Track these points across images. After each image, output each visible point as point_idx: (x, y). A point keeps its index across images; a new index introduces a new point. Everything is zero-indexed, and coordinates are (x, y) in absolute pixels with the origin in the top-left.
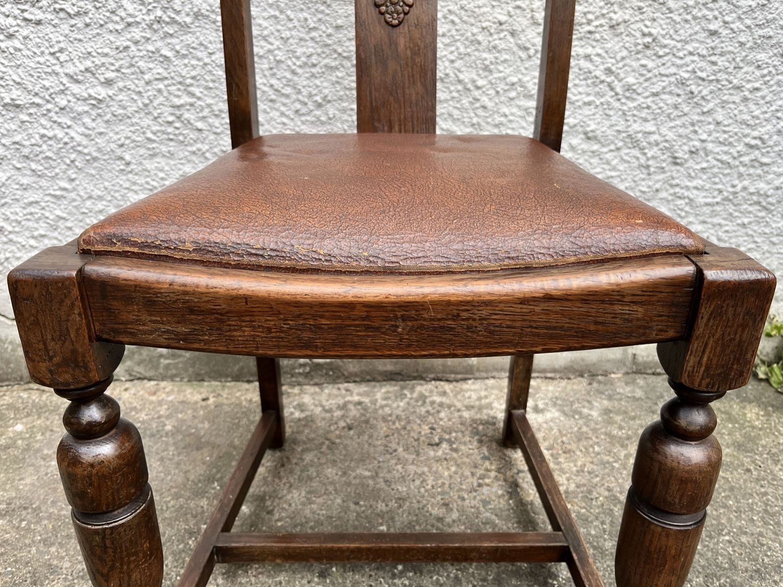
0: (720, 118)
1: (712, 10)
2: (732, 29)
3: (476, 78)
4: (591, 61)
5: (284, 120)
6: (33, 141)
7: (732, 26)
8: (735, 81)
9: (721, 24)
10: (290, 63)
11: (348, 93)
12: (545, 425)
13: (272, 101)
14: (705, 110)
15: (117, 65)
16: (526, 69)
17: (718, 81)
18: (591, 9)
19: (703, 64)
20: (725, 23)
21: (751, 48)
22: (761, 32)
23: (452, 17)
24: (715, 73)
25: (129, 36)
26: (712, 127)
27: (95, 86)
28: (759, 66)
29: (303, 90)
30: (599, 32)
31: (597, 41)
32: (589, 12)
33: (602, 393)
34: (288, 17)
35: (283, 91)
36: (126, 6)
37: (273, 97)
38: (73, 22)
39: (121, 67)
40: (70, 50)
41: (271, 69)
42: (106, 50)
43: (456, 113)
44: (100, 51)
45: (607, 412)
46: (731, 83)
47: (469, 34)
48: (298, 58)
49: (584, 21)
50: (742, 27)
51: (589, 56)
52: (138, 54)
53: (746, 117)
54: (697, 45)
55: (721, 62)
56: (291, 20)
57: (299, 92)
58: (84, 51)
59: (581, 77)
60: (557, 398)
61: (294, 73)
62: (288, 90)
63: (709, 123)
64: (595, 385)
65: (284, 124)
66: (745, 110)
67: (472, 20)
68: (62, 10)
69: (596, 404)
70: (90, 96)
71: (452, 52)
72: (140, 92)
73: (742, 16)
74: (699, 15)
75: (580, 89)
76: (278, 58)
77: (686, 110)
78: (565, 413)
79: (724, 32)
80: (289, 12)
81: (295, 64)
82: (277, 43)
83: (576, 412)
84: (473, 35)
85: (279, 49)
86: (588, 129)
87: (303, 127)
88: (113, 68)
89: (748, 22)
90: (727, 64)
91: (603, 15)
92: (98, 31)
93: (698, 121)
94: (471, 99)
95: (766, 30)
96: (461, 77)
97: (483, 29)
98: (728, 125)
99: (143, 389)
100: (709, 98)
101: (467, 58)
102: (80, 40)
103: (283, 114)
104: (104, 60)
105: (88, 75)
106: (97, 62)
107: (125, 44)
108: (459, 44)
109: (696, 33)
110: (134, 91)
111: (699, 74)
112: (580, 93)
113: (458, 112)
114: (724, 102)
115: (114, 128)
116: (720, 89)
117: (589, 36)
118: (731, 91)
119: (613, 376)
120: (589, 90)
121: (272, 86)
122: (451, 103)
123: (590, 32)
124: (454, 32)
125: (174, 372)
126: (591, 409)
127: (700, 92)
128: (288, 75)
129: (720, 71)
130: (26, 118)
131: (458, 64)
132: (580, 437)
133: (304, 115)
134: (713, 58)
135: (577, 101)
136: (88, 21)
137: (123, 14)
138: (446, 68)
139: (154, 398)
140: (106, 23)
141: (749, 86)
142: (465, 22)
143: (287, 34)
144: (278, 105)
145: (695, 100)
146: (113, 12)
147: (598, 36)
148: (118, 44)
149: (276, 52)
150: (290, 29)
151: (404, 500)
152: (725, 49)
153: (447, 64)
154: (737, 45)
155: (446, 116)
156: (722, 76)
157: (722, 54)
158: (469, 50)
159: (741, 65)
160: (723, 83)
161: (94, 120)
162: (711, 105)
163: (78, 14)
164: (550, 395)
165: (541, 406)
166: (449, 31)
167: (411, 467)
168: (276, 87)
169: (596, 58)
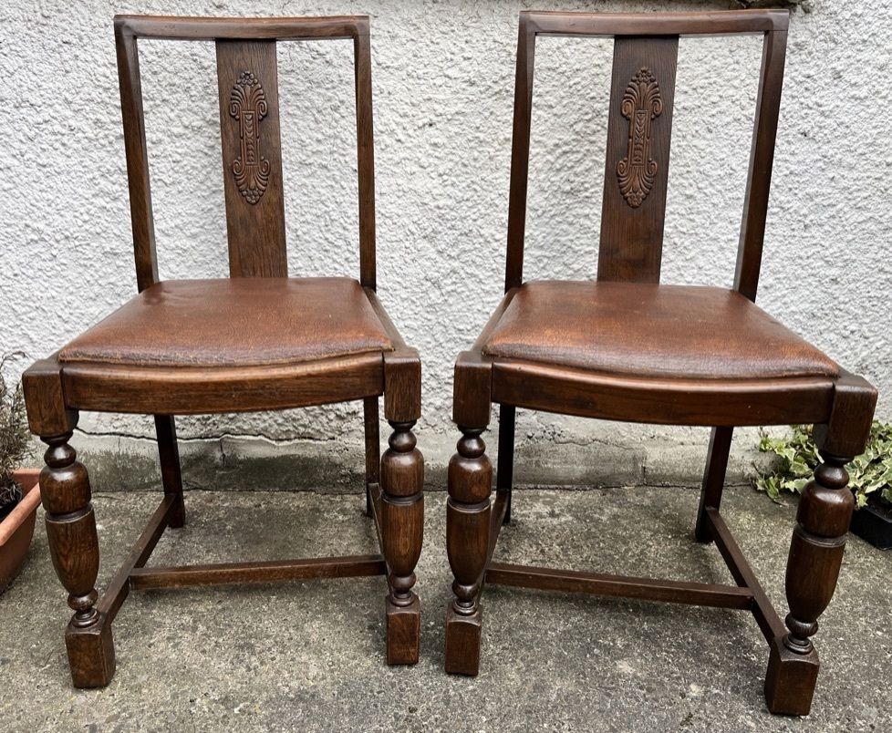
0: (701, 264)
1: (687, 179)
2: (705, 193)
3: (494, 232)
4: (590, 219)
5: (337, 266)
6: (125, 282)
7: (705, 191)
8: (711, 234)
9: (696, 189)
10: (342, 221)
11: (389, 244)
12: (559, 527)
13: (326, 251)
14: (688, 257)
15: (201, 223)
16: (536, 225)
17: (696, 234)
18: (587, 179)
19: (683, 221)
20: (699, 188)
21: (723, 207)
22: (730, 195)
23: (475, 186)
24: (693, 228)
25: (213, 201)
26: (695, 271)
27: (181, 239)
28: (731, 222)
29: (352, 242)
30: (595, 197)
31: (594, 204)
32: (585, 182)
33: (614, 502)
34: (342, 186)
35: (336, 243)
36: (212, 178)
37: (328, 248)
38: (168, 189)
39: (204, 224)
40: (164, 210)
41: (326, 226)
42: (193, 212)
43: (478, 260)
44: (188, 212)
45: (615, 517)
46: (707, 235)
47: (488, 199)
48: (349, 217)
49: (582, 188)
50: (713, 191)
51: (588, 215)
52: (219, 214)
53: (723, 263)
54: (677, 206)
55: (698, 219)
56: (344, 189)
57: (349, 244)
58: (175, 212)
59: (582, 232)
60: (572, 506)
61: (344, 228)
62: (340, 243)
63: (693, 268)
64: (608, 495)
65: (336, 269)
66: (723, 257)
67: (491, 188)
68: (160, 180)
69: (606, 510)
70: (177, 246)
71: (474, 213)
72: (218, 244)
73: (714, 183)
74: (677, 183)
75: (581, 241)
76: (332, 218)
77: (672, 257)
78: (577, 518)
79: (699, 196)
80: (343, 183)
81: (346, 222)
82: (333, 206)
83: (587, 517)
84: (492, 200)
85: (334, 210)
86: (590, 273)
87: (351, 271)
88: (197, 225)
89: (719, 187)
90: (704, 221)
91: (597, 184)
92: (188, 197)
93: (683, 266)
94: (491, 250)
95: (735, 193)
96: (482, 232)
97: (500, 195)
98: (709, 270)
99: (200, 497)
100: (690, 247)
101: (487, 217)
102: (173, 203)
103: (334, 261)
104: (190, 219)
105: (177, 230)
106: (185, 220)
107: (209, 207)
108: (480, 207)
109: (675, 197)
110: (213, 243)
111: (680, 228)
112: (582, 244)
113: (480, 260)
114: (703, 251)
115: (194, 271)
116: (699, 241)
117: (586, 200)
118: (709, 242)
119: (626, 488)
120: (588, 242)
121: (326, 239)
122: (474, 252)
123: (587, 197)
124: (476, 198)
125: (227, 482)
126: (601, 515)
127: (683, 243)
128: (341, 231)
129: (698, 226)
130: (122, 264)
131: (479, 222)
132: (589, 536)
133: (352, 262)
134: (691, 217)
135: (580, 250)
136: (180, 189)
137: (209, 184)
138: (470, 225)
139: (211, 505)
140: (195, 191)
141: (724, 238)
142: (486, 190)
143: (342, 199)
144: (331, 254)
145: (679, 249)
146: (201, 183)
147: (594, 200)
148: (203, 206)
149: (331, 213)
150: (343, 196)
151: (435, 579)
152: (701, 209)
153: (471, 221)
154: (710, 206)
155: (470, 263)
156: (700, 230)
157: (698, 213)
158: (488, 211)
159: (715, 221)
160: (702, 235)
161: (178, 266)
162: (693, 254)
163: (173, 183)
164: (567, 503)
165: (557, 512)
166: (472, 196)
167: (441, 557)
168: (330, 240)
169: (593, 217)
